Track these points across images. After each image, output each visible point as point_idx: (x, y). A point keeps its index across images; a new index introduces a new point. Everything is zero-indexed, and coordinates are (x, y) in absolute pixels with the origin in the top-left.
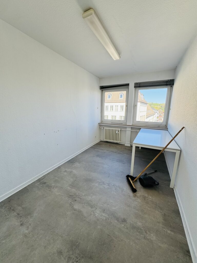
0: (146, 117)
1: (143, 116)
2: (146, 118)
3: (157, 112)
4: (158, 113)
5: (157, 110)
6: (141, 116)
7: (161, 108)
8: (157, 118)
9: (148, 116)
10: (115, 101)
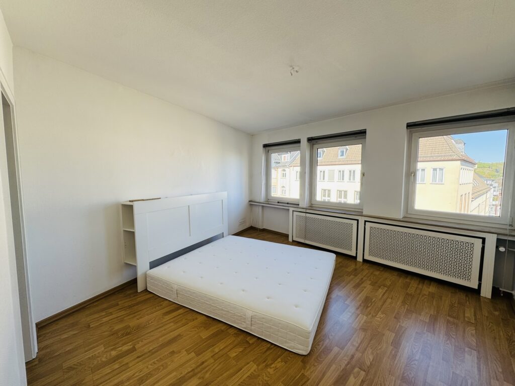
0: (471, 197)
1: (465, 194)
2: (472, 201)
3: (491, 185)
4: (494, 187)
5: (493, 181)
6: (461, 196)
7: (496, 174)
8: (493, 200)
9: (476, 194)
10: (328, 162)
